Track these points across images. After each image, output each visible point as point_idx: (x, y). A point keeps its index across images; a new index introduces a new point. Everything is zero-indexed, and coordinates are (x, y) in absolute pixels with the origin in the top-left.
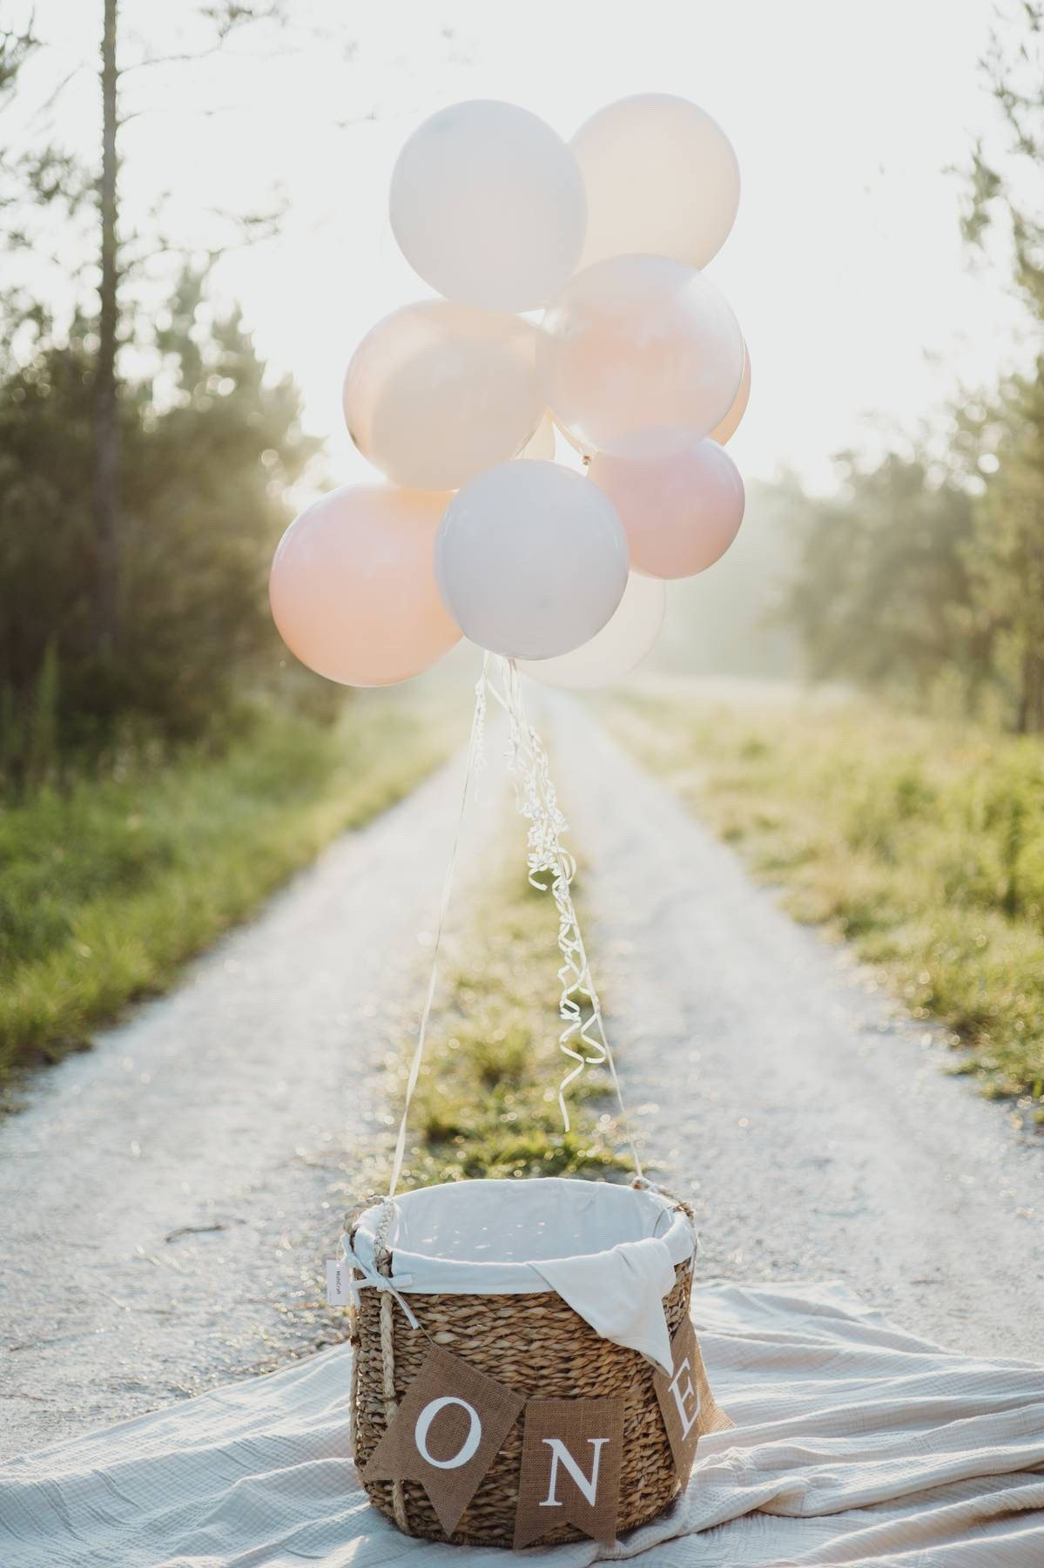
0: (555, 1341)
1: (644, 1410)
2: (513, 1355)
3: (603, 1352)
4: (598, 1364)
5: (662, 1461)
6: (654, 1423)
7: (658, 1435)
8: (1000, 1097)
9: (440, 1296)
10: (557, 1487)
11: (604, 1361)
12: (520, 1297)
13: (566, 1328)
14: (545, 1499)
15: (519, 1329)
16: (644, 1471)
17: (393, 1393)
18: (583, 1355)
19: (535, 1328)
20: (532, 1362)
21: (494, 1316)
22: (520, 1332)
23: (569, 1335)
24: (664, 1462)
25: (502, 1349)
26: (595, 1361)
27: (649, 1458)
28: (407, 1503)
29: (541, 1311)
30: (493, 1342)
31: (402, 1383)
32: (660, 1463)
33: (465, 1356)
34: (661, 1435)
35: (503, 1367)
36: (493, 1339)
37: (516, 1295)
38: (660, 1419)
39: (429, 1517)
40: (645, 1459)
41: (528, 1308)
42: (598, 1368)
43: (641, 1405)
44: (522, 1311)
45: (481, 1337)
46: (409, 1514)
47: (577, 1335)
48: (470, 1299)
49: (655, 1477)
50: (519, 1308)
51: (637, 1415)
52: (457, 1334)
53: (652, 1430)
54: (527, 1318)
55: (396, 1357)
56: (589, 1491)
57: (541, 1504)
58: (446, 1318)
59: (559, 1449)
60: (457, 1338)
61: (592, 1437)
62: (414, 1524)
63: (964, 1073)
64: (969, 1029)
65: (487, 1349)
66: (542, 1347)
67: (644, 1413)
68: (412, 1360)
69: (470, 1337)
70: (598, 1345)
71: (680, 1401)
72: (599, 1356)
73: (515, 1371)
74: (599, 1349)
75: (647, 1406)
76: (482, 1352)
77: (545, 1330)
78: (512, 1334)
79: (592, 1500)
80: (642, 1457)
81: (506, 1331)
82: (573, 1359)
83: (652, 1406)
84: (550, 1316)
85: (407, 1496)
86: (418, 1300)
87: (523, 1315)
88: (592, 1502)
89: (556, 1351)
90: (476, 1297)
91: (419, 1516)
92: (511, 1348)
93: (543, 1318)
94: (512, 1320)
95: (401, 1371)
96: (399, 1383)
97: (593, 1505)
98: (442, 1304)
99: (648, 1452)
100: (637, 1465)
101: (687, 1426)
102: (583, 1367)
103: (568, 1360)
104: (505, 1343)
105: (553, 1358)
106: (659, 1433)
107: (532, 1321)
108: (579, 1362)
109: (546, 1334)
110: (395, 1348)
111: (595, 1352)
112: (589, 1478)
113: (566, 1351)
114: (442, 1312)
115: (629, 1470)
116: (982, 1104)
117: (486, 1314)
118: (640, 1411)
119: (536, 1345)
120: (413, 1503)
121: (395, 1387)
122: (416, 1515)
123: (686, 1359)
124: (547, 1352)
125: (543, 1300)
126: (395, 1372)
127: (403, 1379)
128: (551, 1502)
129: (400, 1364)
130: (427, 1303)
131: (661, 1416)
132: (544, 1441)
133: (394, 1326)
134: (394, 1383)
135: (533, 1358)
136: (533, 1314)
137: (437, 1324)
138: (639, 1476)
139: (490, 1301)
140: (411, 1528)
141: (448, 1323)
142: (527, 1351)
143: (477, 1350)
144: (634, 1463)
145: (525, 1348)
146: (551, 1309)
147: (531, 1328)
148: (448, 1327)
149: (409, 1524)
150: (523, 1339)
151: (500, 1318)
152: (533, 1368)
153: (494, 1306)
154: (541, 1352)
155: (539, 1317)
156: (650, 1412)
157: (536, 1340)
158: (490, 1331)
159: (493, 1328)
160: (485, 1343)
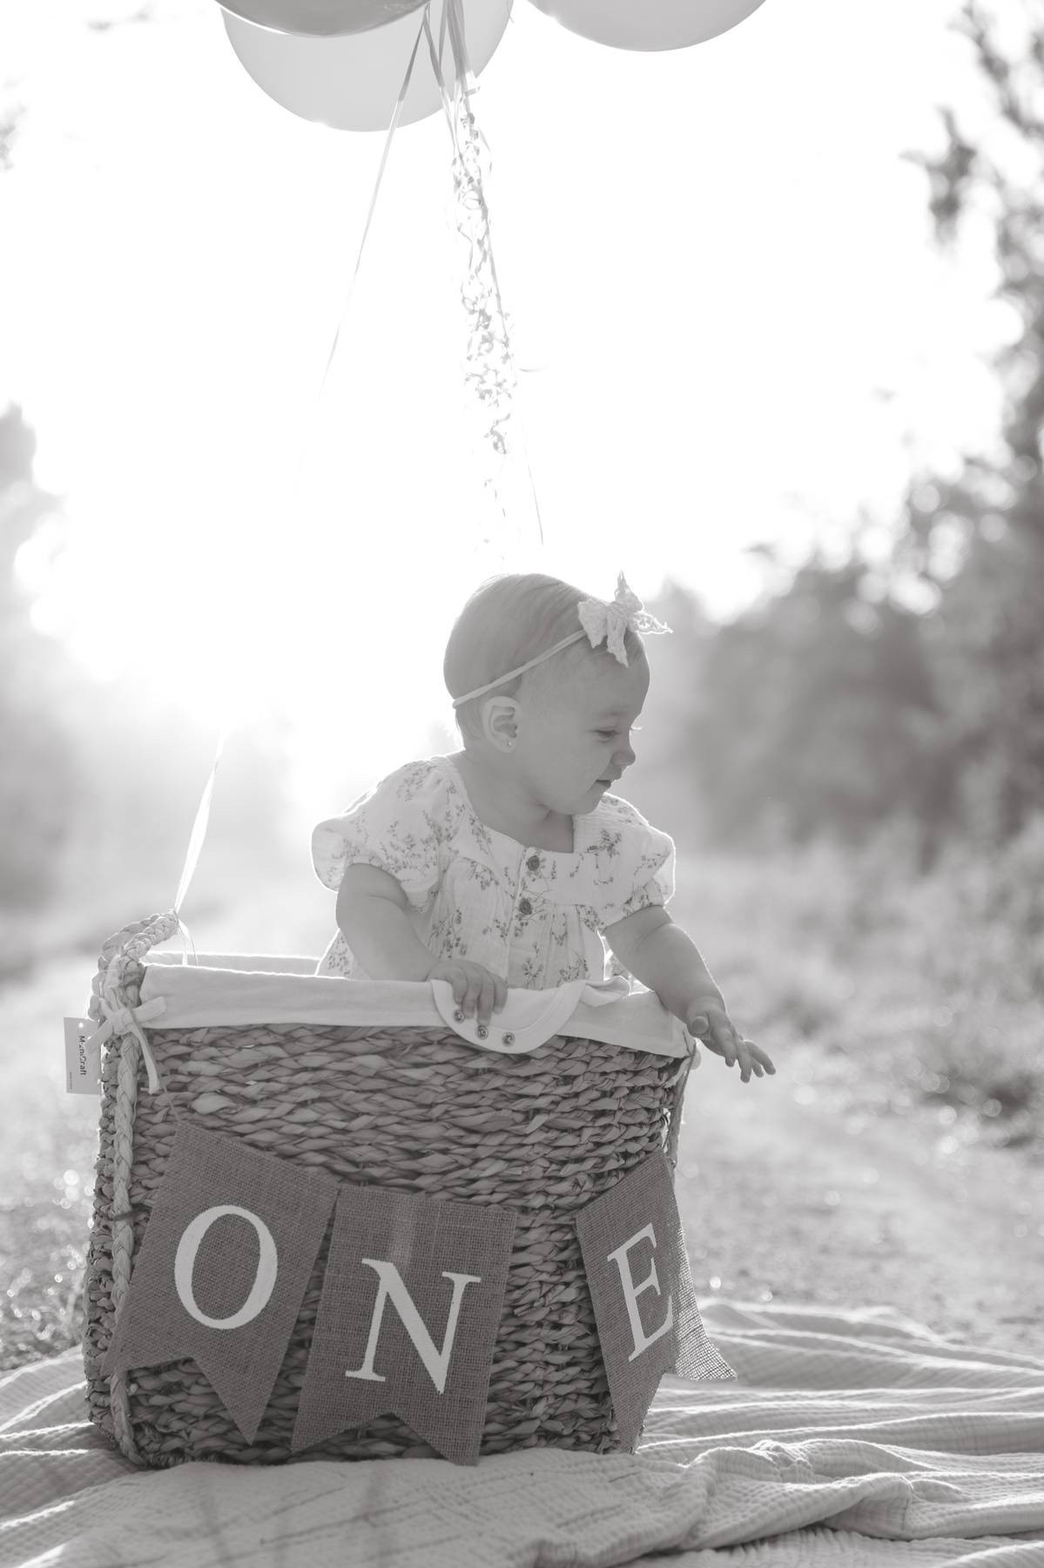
0: (397, 1119)
1: (555, 1279)
2: (321, 1137)
3: (481, 1152)
4: (473, 1174)
5: (588, 1384)
6: (573, 1309)
7: (581, 1333)
9: (209, 1030)
10: (379, 1347)
11: (484, 1170)
12: (340, 1034)
13: (417, 1099)
14: (358, 1366)
15: (337, 1092)
16: (547, 1387)
17: (127, 1208)
18: (445, 1152)
19: (364, 1092)
20: (354, 1153)
21: (296, 1066)
22: (337, 1098)
23: (422, 1111)
24: (591, 1387)
25: (304, 1124)
26: (470, 1166)
27: (559, 1368)
28: (133, 1402)
29: (375, 1062)
30: (290, 1113)
31: (142, 1190)
32: (582, 1385)
33: (242, 1135)
34: (586, 1335)
35: (304, 1156)
36: (288, 1107)
37: (336, 1028)
38: (585, 1303)
39: (166, 1426)
40: (552, 1368)
41: (354, 1055)
42: (474, 1181)
43: (551, 1267)
44: (340, 1060)
45: (271, 1103)
46: (136, 1421)
47: (436, 1112)
48: (256, 1034)
49: (568, 1406)
50: (340, 1055)
51: (541, 1282)
52: (232, 1096)
53: (568, 1319)
54: (349, 1073)
55: (136, 1148)
56: (437, 1365)
57: (349, 1374)
58: (214, 1069)
59: (390, 1279)
60: (232, 1104)
61: (450, 1270)
62: (143, 1442)
65: (279, 1123)
66: (375, 1128)
67: (555, 1284)
68: (161, 1148)
69: (253, 1102)
70: (474, 1139)
71: (631, 1294)
72: (477, 1160)
73: (322, 1165)
74: (475, 1146)
75: (561, 1274)
76: (270, 1129)
77: (379, 1098)
78: (321, 1099)
79: (439, 1378)
80: (547, 1363)
81: (311, 1093)
82: (423, 1155)
83: (570, 1276)
84: (391, 1074)
85: (133, 1388)
86: (177, 1042)
87: (344, 1066)
88: (440, 1387)
89: (398, 1137)
90: (265, 1028)
91: (152, 1426)
92: (316, 1123)
93: (378, 1075)
94: (323, 1075)
95: (142, 1170)
96: (138, 1190)
97: (442, 1391)
98: (212, 1044)
99: (561, 1359)
100: (534, 1370)
101: (641, 1343)
102: (444, 1173)
103: (417, 1155)
104: (308, 1114)
105: (391, 1150)
106: (582, 1330)
107: (358, 1079)
108: (436, 1161)
109: (382, 1104)
110: (137, 1131)
111: (469, 1150)
112: (438, 1342)
113: (415, 1139)
114: (212, 1059)
115: (518, 1376)
117: (282, 1062)
118: (544, 1277)
119: (362, 1121)
120: (142, 1400)
121: (130, 1197)
122: (146, 1423)
123: (650, 1226)
124: (381, 1138)
125: (384, 1044)
126: (132, 1173)
127: (144, 1182)
128: (366, 1372)
129: (142, 1159)
130: (189, 1045)
131: (588, 1299)
132: (365, 1261)
133: (139, 1092)
134: (129, 1191)
135: (357, 1145)
136: (361, 1066)
137: (201, 1079)
138: (538, 1393)
139: (288, 1036)
140: (140, 1450)
141: (218, 1077)
142: (345, 1131)
143: (262, 1125)
144: (528, 1367)
145: (342, 1125)
146: (392, 1061)
147: (357, 1091)
148: (217, 1085)
149: (136, 1442)
150: (342, 1110)
151: (305, 1069)
152: (355, 1164)
153: (297, 1048)
154: (369, 1135)
155: (372, 1073)
156: (567, 1285)
157: (363, 1114)
158: (286, 1092)
159: (292, 1087)
160: (277, 1113)
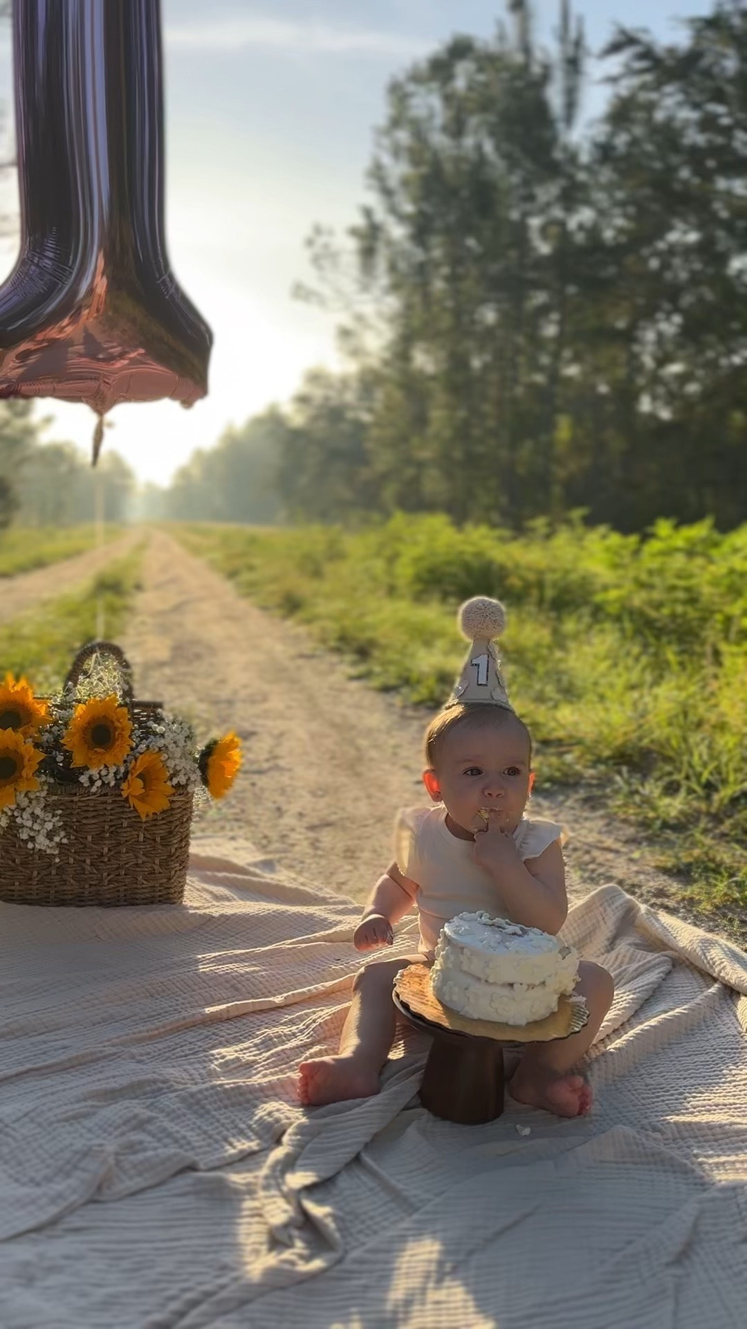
8: (386, 689)
63: (359, 677)
64: (363, 652)
116: (372, 695)
